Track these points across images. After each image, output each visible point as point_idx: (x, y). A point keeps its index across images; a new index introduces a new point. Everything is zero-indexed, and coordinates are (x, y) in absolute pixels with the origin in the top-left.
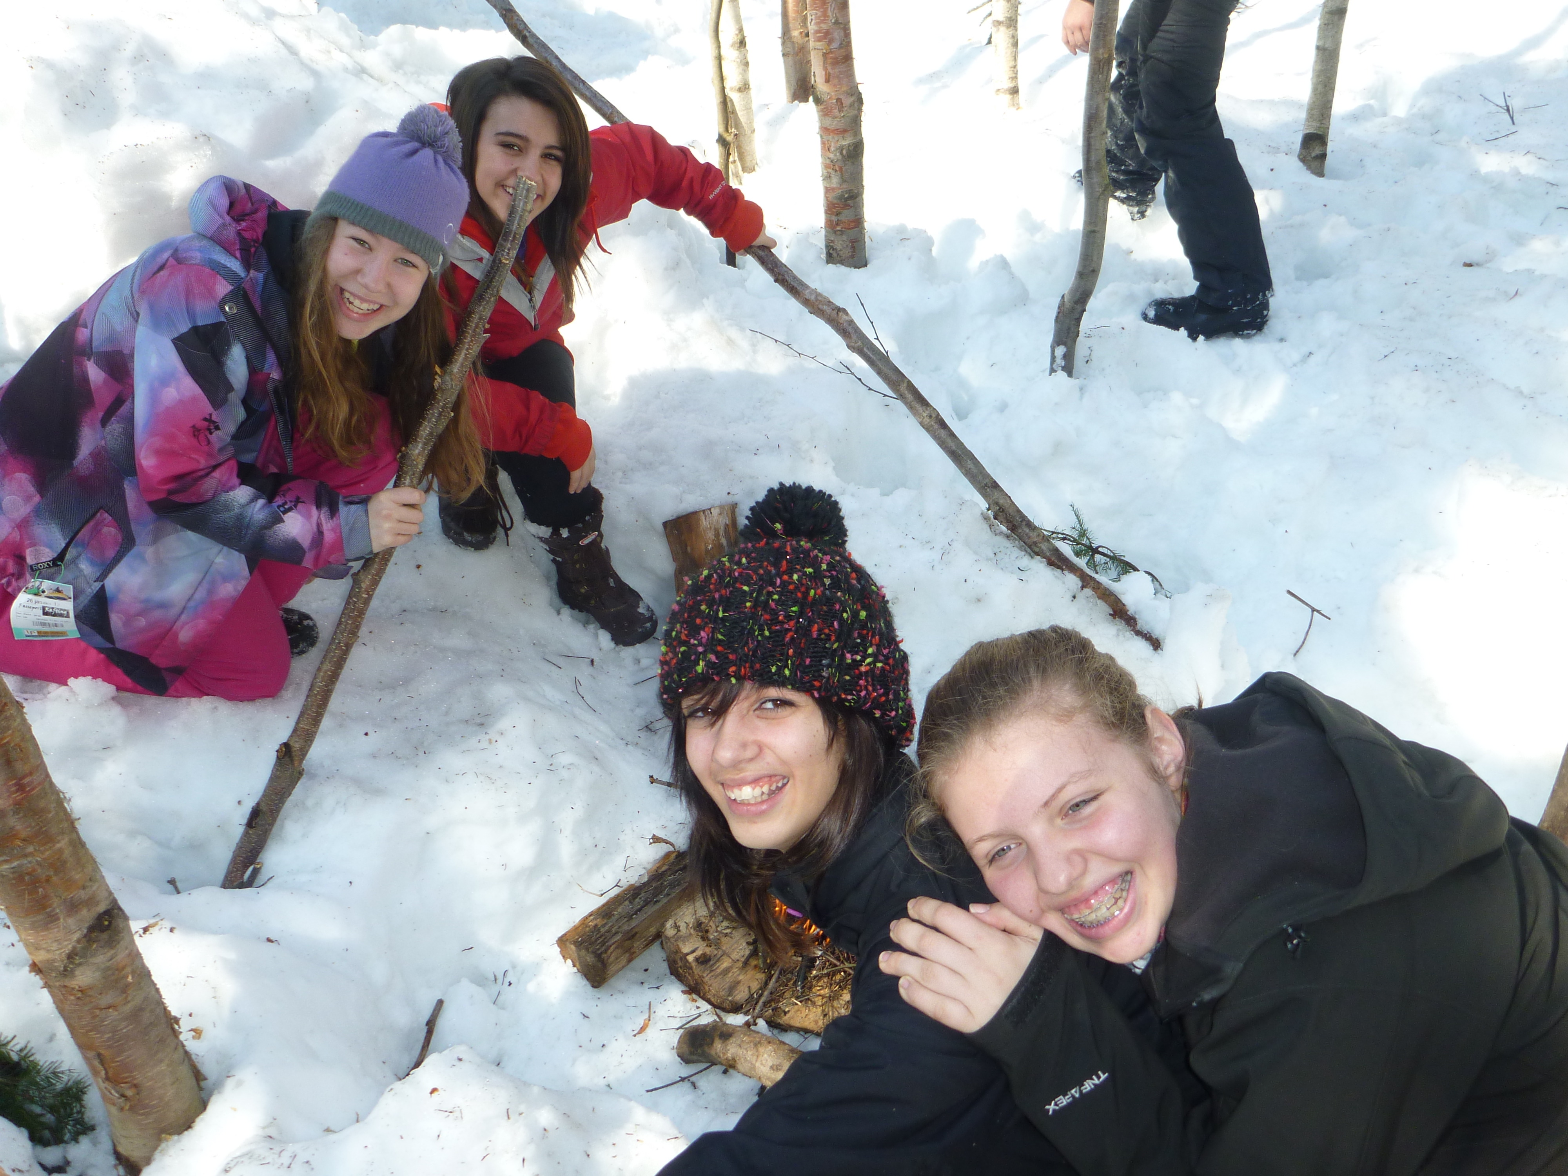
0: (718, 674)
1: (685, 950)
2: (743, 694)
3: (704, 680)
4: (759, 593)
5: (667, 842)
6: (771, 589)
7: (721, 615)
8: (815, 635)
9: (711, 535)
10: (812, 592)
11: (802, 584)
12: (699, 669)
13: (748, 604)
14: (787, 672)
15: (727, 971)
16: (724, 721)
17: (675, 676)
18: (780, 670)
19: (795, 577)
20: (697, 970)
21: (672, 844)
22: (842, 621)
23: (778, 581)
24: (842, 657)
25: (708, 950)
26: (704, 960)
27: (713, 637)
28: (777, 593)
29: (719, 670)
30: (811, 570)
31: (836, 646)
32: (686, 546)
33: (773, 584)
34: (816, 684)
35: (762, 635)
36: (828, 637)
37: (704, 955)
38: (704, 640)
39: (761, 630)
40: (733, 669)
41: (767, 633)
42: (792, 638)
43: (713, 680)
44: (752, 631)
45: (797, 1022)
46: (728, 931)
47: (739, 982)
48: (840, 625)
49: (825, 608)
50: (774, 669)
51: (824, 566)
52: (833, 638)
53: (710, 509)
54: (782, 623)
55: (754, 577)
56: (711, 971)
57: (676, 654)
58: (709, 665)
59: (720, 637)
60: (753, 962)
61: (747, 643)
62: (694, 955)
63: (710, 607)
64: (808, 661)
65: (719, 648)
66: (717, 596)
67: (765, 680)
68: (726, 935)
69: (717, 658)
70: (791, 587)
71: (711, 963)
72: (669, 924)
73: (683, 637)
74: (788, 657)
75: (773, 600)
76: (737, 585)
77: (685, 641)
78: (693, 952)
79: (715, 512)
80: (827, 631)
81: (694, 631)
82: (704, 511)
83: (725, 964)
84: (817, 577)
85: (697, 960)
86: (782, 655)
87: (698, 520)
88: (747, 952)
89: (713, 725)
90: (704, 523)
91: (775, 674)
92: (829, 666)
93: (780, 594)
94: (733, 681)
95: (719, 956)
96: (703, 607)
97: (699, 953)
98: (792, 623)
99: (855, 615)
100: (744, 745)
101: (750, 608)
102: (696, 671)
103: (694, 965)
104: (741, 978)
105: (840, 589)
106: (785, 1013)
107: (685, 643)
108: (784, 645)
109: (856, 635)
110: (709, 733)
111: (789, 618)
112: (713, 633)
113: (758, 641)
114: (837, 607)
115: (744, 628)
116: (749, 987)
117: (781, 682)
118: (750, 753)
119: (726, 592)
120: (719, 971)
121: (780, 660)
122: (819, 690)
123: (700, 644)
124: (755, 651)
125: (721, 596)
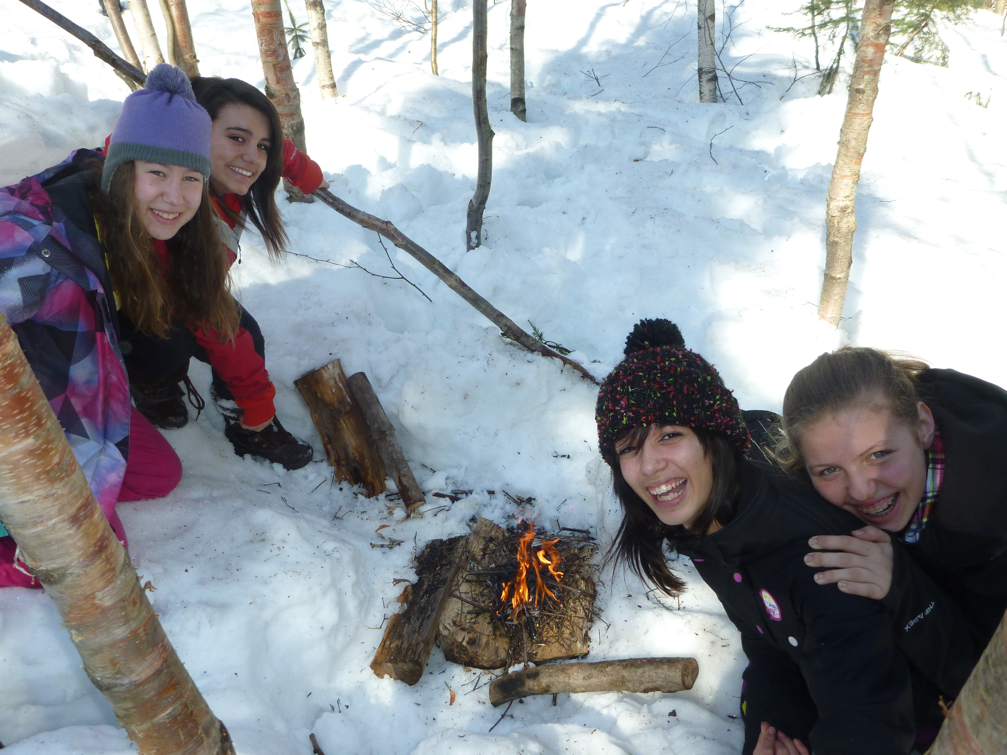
0: (635, 423)
1: (460, 640)
2: (652, 433)
3: (628, 428)
4: (649, 375)
5: (404, 581)
6: (655, 371)
7: (630, 390)
8: (686, 392)
9: (332, 382)
10: (679, 369)
11: (672, 366)
12: (624, 422)
13: (645, 382)
14: (675, 414)
15: (487, 644)
16: (643, 450)
17: (610, 430)
18: (671, 414)
19: (667, 363)
20: (471, 650)
21: (408, 581)
22: (699, 383)
23: (658, 366)
24: (703, 402)
25: (471, 635)
26: (472, 642)
27: (628, 403)
28: (659, 373)
29: (635, 421)
30: (674, 359)
31: (698, 396)
32: (316, 393)
33: (656, 368)
34: (693, 418)
35: (656, 396)
36: (693, 393)
37: (470, 639)
38: (624, 406)
39: (655, 394)
40: (644, 418)
41: (659, 395)
42: (674, 395)
43: (633, 427)
44: (650, 395)
45: (548, 656)
46: (473, 620)
47: (498, 647)
48: (698, 385)
49: (687, 377)
50: (667, 414)
51: (681, 356)
52: (696, 393)
53: (327, 366)
54: (665, 388)
55: (644, 367)
56: (480, 647)
57: (608, 418)
58: (629, 418)
59: (633, 402)
60: (498, 633)
61: (649, 402)
62: (465, 641)
63: (622, 387)
64: (685, 406)
65: (633, 408)
66: (625, 381)
67: (663, 422)
68: (474, 623)
69: (633, 414)
70: (666, 369)
71: (477, 642)
72: (441, 628)
73: (611, 408)
74: (673, 406)
75: (658, 377)
76: (636, 373)
77: (612, 409)
78: (464, 639)
79: (330, 367)
80: (691, 389)
81: (616, 402)
82: (323, 368)
83: (484, 640)
84: (678, 362)
85: (468, 643)
86: (669, 405)
87: (322, 374)
88: (491, 629)
89: (636, 453)
90: (326, 375)
91: (668, 416)
92: (697, 408)
93: (661, 373)
94: (645, 425)
95: (479, 636)
96: (619, 389)
97: (467, 639)
98: (672, 387)
99: (705, 379)
100: (658, 461)
101: (647, 383)
102: (622, 424)
103: (468, 647)
104: (497, 645)
105: (692, 367)
106: (536, 654)
107: (612, 411)
108: (670, 400)
109: (708, 389)
110: (635, 459)
111: (669, 385)
112: (628, 401)
113: (655, 400)
114: (694, 376)
115: (645, 395)
116: (504, 648)
117: (671, 422)
118: (662, 465)
119: (630, 378)
120: (483, 645)
121: (669, 409)
122: (694, 422)
123: (622, 408)
124: (654, 406)
125: (628, 381)
